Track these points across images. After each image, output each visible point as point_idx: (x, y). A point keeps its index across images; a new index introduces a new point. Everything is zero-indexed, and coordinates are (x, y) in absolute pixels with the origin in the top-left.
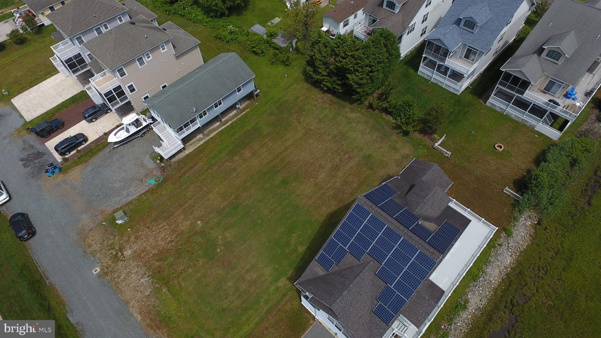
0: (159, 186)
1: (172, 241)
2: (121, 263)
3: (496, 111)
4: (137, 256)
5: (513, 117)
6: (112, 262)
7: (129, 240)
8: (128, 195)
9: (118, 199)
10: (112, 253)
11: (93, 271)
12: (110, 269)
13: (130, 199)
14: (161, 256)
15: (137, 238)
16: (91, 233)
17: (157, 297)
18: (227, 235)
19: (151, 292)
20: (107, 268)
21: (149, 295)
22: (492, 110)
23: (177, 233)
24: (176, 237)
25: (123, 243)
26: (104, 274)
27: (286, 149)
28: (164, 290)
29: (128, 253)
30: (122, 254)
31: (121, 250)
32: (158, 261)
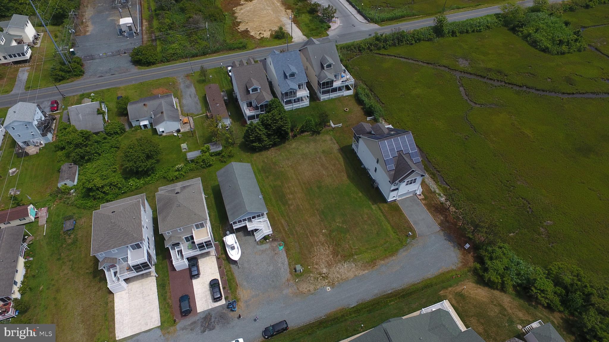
0: (286, 245)
1: (329, 246)
2: (330, 275)
3: (327, 100)
4: (329, 266)
5: (334, 98)
6: (327, 280)
7: (316, 268)
10: (321, 279)
11: (328, 290)
18: (338, 220)
22: (325, 101)
23: (325, 243)
25: (317, 272)
26: (332, 285)
28: (356, 257)
29: (325, 271)
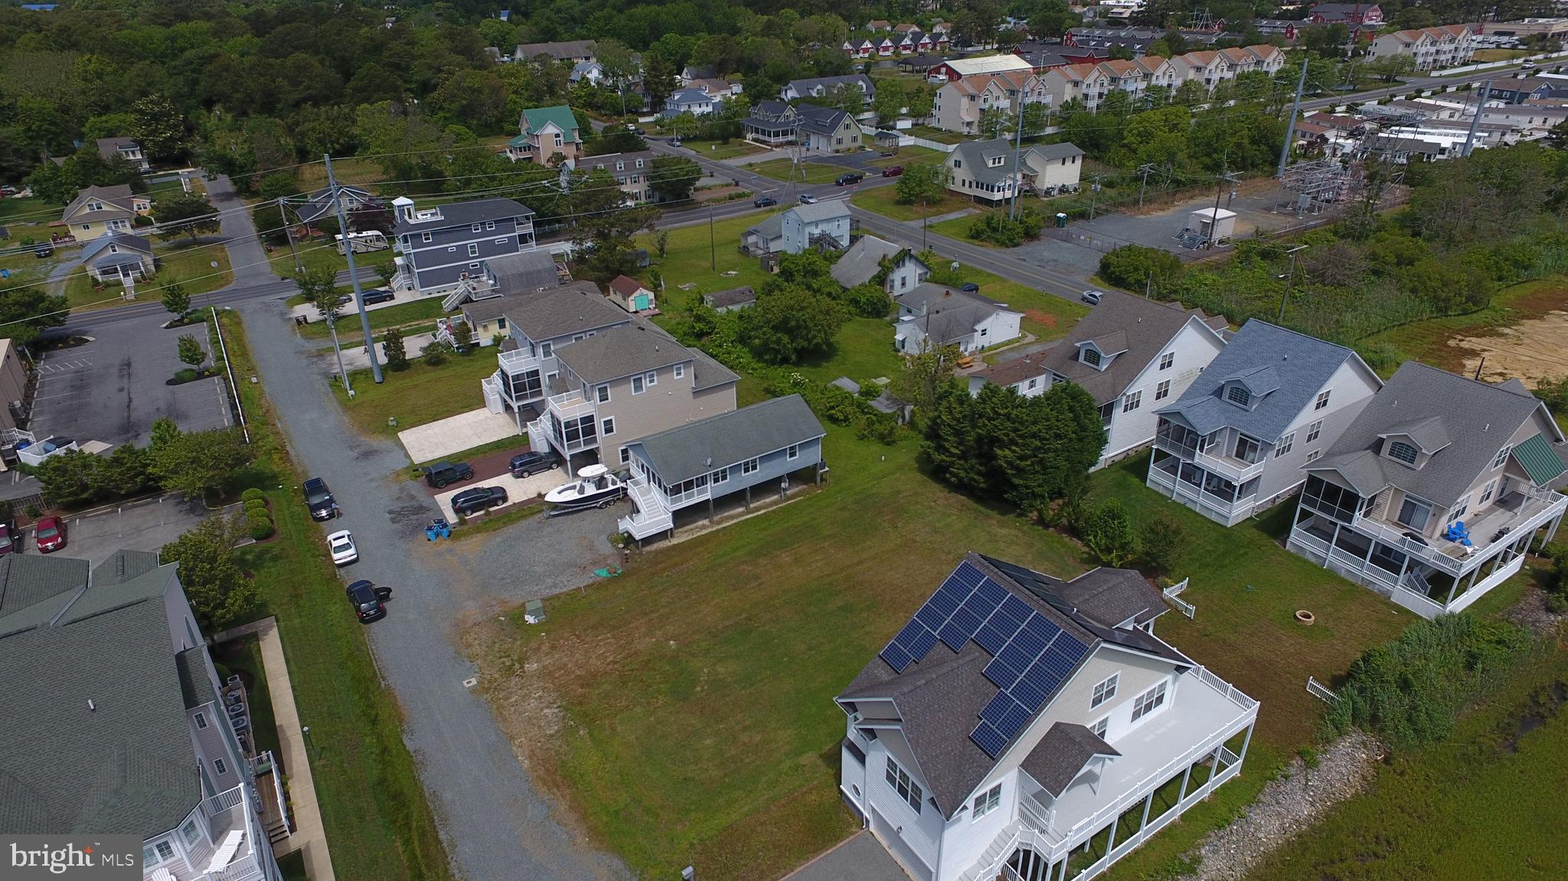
0: (614, 580)
1: (616, 663)
2: (514, 680)
3: (1306, 562)
4: (545, 674)
5: (1343, 574)
6: (501, 676)
7: (538, 649)
8: (555, 585)
9: (536, 588)
10: (503, 663)
11: (465, 683)
12: (495, 684)
13: (557, 591)
14: (590, 680)
15: (553, 648)
16: (476, 629)
17: (567, 741)
18: (721, 669)
19: (557, 732)
20: (489, 682)
21: (551, 736)
22: (1299, 559)
23: (627, 652)
24: (625, 658)
25: (527, 651)
26: (482, 689)
27: (860, 562)
28: (581, 732)
29: (532, 667)
30: (522, 667)
31: (521, 661)
32: (582, 686)
